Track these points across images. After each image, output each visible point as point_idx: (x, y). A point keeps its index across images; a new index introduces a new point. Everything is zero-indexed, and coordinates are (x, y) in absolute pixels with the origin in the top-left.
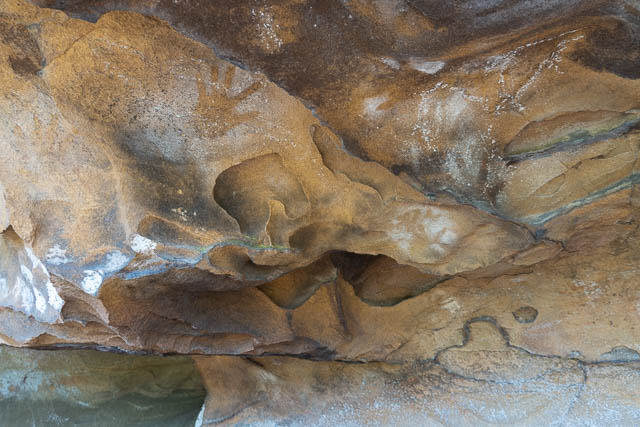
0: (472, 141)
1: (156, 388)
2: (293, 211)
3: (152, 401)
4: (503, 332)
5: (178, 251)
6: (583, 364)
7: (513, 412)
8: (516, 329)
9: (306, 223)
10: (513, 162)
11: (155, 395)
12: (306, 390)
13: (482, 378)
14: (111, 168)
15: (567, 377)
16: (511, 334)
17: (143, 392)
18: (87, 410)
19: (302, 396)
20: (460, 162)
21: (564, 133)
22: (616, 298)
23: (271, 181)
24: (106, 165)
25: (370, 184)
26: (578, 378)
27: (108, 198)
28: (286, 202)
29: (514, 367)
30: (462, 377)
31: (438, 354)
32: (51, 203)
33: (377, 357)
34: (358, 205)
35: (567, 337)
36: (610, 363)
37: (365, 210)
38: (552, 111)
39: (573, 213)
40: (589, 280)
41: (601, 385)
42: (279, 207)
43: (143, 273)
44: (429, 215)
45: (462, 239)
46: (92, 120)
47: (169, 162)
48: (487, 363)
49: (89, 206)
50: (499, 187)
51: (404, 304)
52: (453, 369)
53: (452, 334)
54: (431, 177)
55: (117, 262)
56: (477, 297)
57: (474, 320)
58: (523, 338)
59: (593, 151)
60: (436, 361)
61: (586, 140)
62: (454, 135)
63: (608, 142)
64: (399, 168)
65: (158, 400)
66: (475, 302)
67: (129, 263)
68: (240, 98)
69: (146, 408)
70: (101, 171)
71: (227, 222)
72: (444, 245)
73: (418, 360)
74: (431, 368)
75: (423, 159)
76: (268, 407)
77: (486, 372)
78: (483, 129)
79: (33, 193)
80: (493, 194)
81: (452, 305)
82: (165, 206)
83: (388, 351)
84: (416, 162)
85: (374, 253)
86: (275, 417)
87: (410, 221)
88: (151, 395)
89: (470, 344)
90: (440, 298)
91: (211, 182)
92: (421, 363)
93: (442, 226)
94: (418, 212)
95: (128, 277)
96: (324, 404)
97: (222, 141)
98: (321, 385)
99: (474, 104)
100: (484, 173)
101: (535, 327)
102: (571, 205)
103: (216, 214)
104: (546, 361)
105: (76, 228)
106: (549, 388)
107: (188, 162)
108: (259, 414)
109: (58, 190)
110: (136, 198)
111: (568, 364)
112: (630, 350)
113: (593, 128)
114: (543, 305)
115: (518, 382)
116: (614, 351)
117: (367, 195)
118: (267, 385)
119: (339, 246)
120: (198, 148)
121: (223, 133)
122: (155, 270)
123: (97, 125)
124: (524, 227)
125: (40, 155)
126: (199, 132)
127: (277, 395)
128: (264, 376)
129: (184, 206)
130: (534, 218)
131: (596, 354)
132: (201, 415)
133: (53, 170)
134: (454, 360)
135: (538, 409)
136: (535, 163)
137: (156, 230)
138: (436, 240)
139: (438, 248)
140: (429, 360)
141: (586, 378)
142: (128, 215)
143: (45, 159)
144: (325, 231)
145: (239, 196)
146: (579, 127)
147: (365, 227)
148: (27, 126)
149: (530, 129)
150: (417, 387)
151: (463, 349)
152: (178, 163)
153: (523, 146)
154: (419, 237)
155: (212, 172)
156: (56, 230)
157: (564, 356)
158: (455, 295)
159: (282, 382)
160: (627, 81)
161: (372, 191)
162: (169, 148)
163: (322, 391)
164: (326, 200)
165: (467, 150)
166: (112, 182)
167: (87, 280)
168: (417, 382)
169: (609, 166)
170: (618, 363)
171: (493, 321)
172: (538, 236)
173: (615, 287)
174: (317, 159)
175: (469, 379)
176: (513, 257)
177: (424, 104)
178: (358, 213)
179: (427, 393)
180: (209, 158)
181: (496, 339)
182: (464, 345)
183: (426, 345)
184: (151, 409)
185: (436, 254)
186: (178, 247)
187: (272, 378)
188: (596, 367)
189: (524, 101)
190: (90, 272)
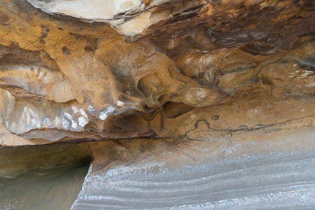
0: (212, 69)
1: (47, 165)
2: (159, 90)
3: (46, 171)
4: (208, 124)
5: (129, 105)
6: (231, 131)
7: (210, 149)
8: (212, 122)
9: (163, 94)
10: (222, 75)
11: (48, 168)
12: (137, 151)
13: (200, 139)
14: (109, 79)
15: (226, 136)
16: (210, 125)
17: (41, 168)
18: (11, 179)
19: (135, 154)
20: (209, 75)
21: (235, 67)
22: (242, 111)
23: (152, 81)
24: (107, 78)
25: (183, 81)
26: (230, 136)
27: (107, 89)
28: (157, 87)
29: (211, 134)
30: (194, 140)
31: (186, 133)
32: (88, 92)
33: (167, 136)
34: (179, 88)
35: (227, 123)
36: (239, 130)
37: (181, 89)
38: (233, 61)
39: (237, 89)
40: (235, 106)
41: (236, 137)
42: (155, 89)
43: (120, 113)
44: (199, 90)
45: (207, 97)
46: (105, 65)
47: (125, 77)
48: (202, 135)
49: (100, 92)
50: (218, 81)
51: (178, 117)
52: (191, 138)
53: (192, 126)
54: (201, 80)
55: (111, 109)
56: (201, 113)
57: (199, 121)
58: (214, 125)
59: (243, 72)
60: (185, 136)
61: (241, 69)
62: (208, 68)
63: (246, 70)
64: (193, 77)
65: (50, 170)
66: (201, 115)
67: (116, 109)
68: (149, 57)
69: (44, 174)
70: (105, 80)
71: (141, 94)
72: (202, 98)
73: (179, 136)
74: (184, 138)
75: (199, 75)
76: (121, 160)
77: (202, 137)
78: (215, 66)
79: (83, 88)
80: (217, 84)
81: (193, 116)
82: (124, 91)
83: (171, 134)
84: (197, 75)
85: (178, 102)
86: (124, 163)
87: (193, 92)
88: (46, 168)
89: (197, 129)
90: (190, 115)
91: (137, 82)
92: (180, 137)
93: (202, 93)
94: (196, 89)
95: (115, 114)
96: (144, 156)
97: (140, 69)
98: (143, 149)
99: (214, 59)
100: (215, 78)
101: (218, 121)
102: (237, 87)
103: (138, 92)
104: (220, 131)
105: (96, 99)
106: (221, 140)
107: (130, 76)
108: (117, 163)
109: (91, 87)
110: (117, 89)
111: (227, 132)
112: (244, 126)
113: (243, 66)
114: (221, 114)
115: (211, 139)
116: (240, 126)
117: (182, 85)
118: (121, 152)
119: (170, 100)
120: (133, 72)
121: (141, 67)
122: (124, 111)
123: (107, 66)
124: (225, 93)
125: (85, 76)
126: (134, 67)
127: (125, 155)
128: (120, 148)
129: (129, 91)
130: (227, 90)
131: (236, 128)
132: (91, 168)
133: (89, 80)
134: (192, 135)
135: (218, 147)
136: (228, 75)
137: (122, 98)
138: (199, 97)
139: (199, 99)
140: (183, 135)
141: (232, 135)
142: (114, 94)
143: (87, 77)
144: (167, 96)
145: (143, 86)
146: (239, 66)
147: (179, 94)
148: (81, 66)
149: (227, 66)
150: (178, 145)
151: (195, 131)
152: (128, 77)
153: (224, 70)
154: (194, 96)
155: (137, 79)
156: (89, 100)
157: (226, 129)
158: (195, 113)
159: (128, 150)
160: (252, 56)
161: (184, 84)
162: (125, 72)
163: (144, 151)
164: (169, 87)
165: (210, 72)
166: (109, 84)
167: (101, 116)
168: (178, 143)
169: (246, 76)
170: (241, 130)
171: (205, 121)
172: (228, 95)
173: (242, 108)
174: (168, 75)
175: (196, 140)
176: (220, 101)
177: (201, 60)
178: (178, 90)
179: (182, 147)
180: (136, 75)
181: (205, 127)
182: (195, 129)
183: (182, 131)
184: (47, 175)
185: (198, 101)
186: (129, 103)
187: (124, 149)
188: (235, 132)
189: (226, 58)
190: (102, 113)
